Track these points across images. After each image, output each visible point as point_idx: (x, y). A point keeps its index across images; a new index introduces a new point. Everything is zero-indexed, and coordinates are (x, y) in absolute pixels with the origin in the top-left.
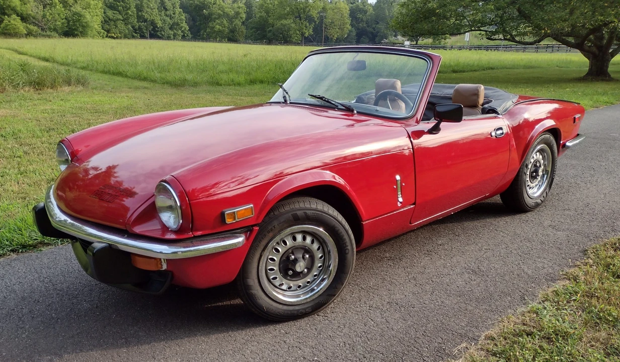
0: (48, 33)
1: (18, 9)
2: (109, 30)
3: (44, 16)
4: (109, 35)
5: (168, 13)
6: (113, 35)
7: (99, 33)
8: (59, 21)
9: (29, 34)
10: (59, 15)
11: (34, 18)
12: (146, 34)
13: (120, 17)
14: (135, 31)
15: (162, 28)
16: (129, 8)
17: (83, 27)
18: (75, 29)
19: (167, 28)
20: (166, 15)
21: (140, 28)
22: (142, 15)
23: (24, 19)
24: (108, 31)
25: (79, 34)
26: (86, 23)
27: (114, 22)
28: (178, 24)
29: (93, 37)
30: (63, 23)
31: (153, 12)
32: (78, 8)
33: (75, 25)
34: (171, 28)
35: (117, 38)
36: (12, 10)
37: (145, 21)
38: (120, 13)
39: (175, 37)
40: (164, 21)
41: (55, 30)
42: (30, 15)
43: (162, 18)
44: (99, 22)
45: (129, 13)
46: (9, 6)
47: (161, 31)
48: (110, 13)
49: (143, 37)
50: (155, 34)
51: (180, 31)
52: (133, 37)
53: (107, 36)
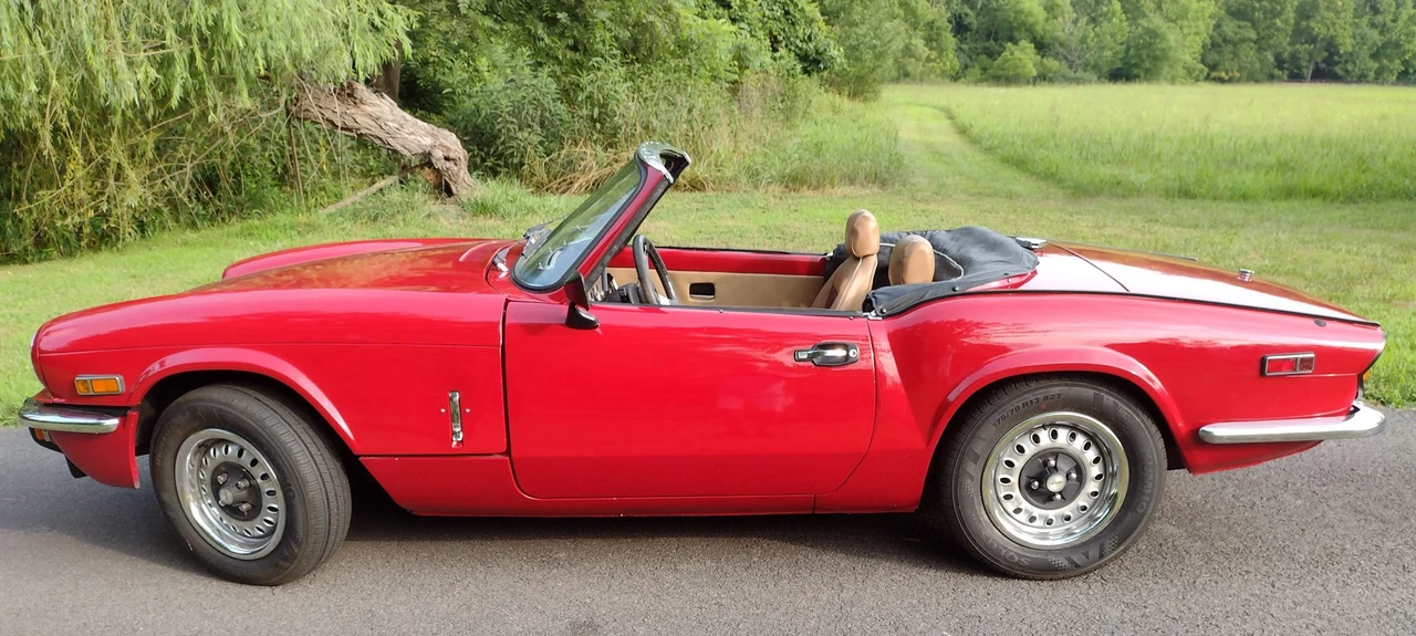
0: (1080, 73)
1: (1039, 28)
2: (1216, 65)
3: (1083, 40)
4: (1214, 74)
5: (1379, 18)
6: (1223, 74)
7: (1189, 71)
8: (1111, 49)
9: (1044, 78)
10: (1113, 35)
11: (1061, 45)
12: (1305, 71)
13: (1253, 35)
14: (1280, 63)
15: (1351, 54)
16: (1280, 13)
17: (1156, 58)
18: (1136, 65)
19: (1364, 53)
20: (1373, 25)
21: (1294, 58)
22: (1308, 27)
23: (1041, 47)
24: (1213, 67)
25: (1142, 74)
26: (1164, 50)
27: (1235, 45)
28: (1397, 45)
29: (1173, 80)
30: (1116, 53)
31: (1339, 18)
32: (1156, 21)
33: (1139, 56)
34: (1375, 56)
35: (1231, 81)
36: (1026, 30)
37: (1313, 40)
38: (1254, 24)
39: (1379, 78)
40: (1362, 38)
41: (1096, 67)
42: (1056, 39)
43: (1358, 31)
44: (1198, 48)
45: (1275, 24)
46: (1024, 24)
47: (1346, 62)
48: (1230, 27)
49: (1296, 77)
50: (1329, 69)
51: (1397, 62)
52: (1271, 78)
53: (1208, 78)
